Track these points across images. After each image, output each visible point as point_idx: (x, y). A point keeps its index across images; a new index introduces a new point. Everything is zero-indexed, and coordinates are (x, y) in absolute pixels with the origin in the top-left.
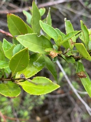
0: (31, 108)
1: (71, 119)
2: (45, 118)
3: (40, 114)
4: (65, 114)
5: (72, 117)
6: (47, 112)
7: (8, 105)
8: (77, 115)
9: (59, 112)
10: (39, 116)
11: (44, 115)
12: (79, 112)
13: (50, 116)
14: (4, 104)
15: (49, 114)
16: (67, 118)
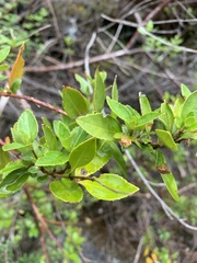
0: (80, 207)
1: (136, 221)
2: (98, 219)
3: (91, 214)
4: (127, 213)
5: (138, 217)
6: (101, 211)
7: (47, 202)
8: (145, 214)
9: (118, 211)
10: (90, 217)
11: (97, 215)
12: (148, 211)
13: (105, 217)
14: (42, 200)
15: (104, 213)
16: (131, 219)
